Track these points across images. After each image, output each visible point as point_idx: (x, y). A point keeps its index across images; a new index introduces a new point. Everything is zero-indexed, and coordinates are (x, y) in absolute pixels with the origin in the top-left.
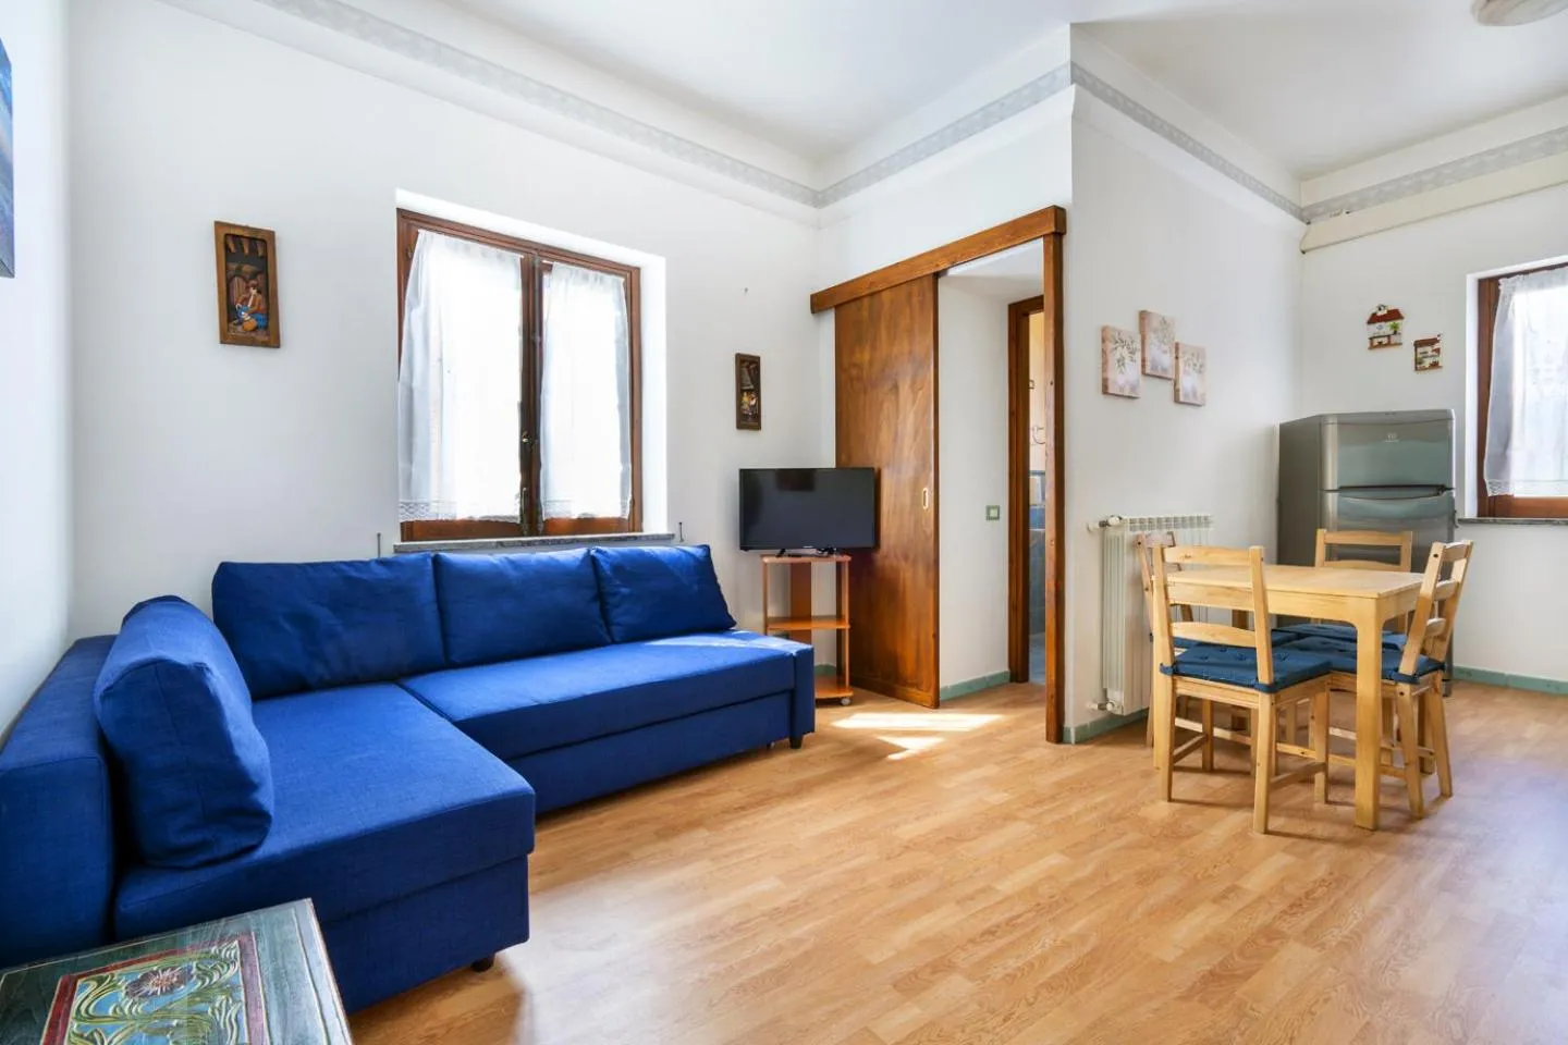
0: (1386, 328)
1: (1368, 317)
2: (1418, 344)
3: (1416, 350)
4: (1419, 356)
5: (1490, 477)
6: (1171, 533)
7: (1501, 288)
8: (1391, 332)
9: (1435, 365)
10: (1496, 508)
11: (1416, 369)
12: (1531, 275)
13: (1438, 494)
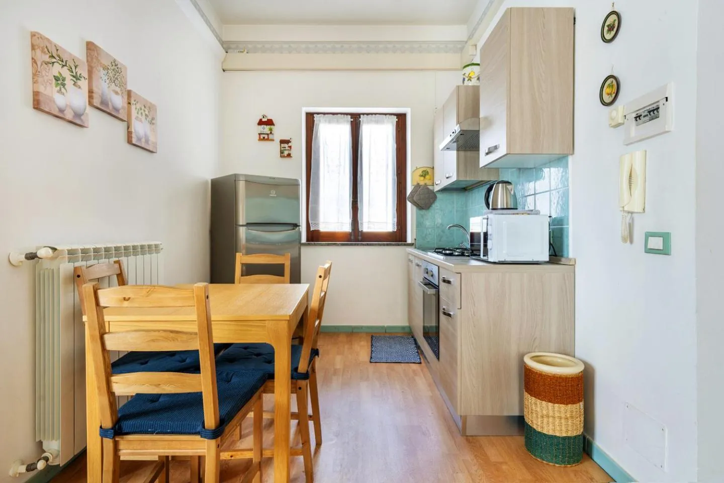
0: (266, 129)
1: (258, 121)
2: (282, 142)
3: (281, 145)
4: (282, 149)
5: (312, 220)
6: (118, 262)
7: (315, 119)
8: (269, 132)
9: (289, 155)
10: (315, 237)
11: (281, 156)
12: (326, 115)
13: (294, 229)
